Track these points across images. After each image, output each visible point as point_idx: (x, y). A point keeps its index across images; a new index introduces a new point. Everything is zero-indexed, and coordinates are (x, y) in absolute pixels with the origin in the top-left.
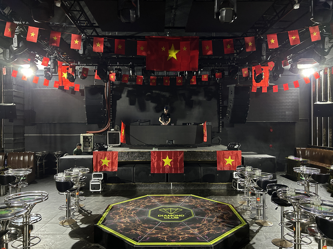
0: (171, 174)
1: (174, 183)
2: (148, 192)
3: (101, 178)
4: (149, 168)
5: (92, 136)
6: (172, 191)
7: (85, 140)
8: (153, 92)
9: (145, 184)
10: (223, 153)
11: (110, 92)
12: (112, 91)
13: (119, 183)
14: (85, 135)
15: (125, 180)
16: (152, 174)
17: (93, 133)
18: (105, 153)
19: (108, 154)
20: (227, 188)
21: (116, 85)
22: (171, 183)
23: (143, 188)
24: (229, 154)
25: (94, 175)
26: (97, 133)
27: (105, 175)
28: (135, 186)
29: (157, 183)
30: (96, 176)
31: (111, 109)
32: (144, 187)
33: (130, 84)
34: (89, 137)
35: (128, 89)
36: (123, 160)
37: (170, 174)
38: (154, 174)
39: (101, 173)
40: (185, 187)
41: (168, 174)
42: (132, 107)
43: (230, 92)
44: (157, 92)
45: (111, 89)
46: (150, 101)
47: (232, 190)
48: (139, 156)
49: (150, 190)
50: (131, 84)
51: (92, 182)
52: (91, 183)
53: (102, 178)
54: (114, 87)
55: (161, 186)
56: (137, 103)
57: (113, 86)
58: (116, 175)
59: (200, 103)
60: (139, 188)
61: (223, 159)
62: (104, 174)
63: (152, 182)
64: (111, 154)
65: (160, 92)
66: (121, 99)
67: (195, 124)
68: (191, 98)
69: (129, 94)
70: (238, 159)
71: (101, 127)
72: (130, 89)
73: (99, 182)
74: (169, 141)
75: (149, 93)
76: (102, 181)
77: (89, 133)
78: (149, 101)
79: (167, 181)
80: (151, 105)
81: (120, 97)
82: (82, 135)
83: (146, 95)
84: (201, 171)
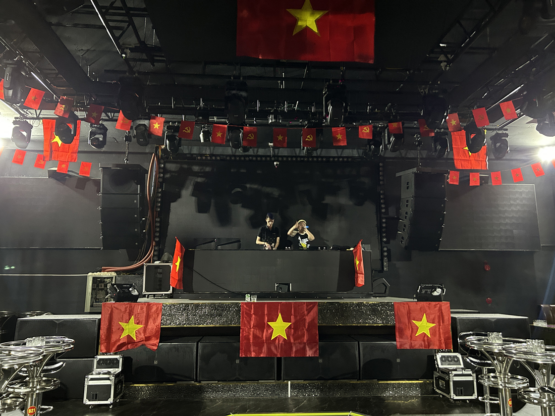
0: (289, 359)
1: (296, 382)
2: (232, 404)
3: (117, 369)
4: (235, 344)
5: (112, 278)
6: (290, 402)
7: (98, 286)
8: (246, 187)
9: (224, 383)
10: (409, 306)
11: (159, 184)
12: (161, 184)
13: (162, 382)
14: (97, 274)
15: (174, 375)
16: (241, 359)
17: (115, 271)
18: (131, 307)
19: (137, 309)
20: (421, 394)
21: (170, 172)
22: (289, 382)
23: (220, 395)
24: (422, 311)
25: (98, 362)
26: (124, 271)
27: (127, 361)
28: (201, 390)
29: (255, 383)
30: (103, 364)
31: (158, 220)
32: (222, 391)
33: (201, 169)
34: (106, 280)
35: (196, 180)
36: (173, 325)
37: (285, 358)
38: (246, 360)
39: (117, 357)
40: (322, 391)
41: (281, 358)
42: (204, 216)
43: (404, 186)
44: (255, 186)
45: (161, 180)
46: (239, 205)
47: (435, 398)
48: (211, 315)
49: (237, 400)
50: (202, 171)
51: (92, 379)
52: (88, 383)
53: (120, 370)
54: (168, 176)
55: (263, 389)
56: (212, 209)
57: (164, 173)
58: (156, 362)
59: (340, 210)
60: (210, 395)
61: (410, 322)
62: (125, 359)
63: (241, 379)
64: (145, 309)
65: (260, 187)
66: (179, 200)
67: (336, 248)
68: (323, 200)
69: (198, 191)
70: (443, 322)
71: (133, 258)
72: (199, 180)
73: (108, 379)
74: (281, 286)
75: (239, 190)
76: (117, 376)
77: (108, 272)
78: (237, 204)
79: (279, 378)
80: (242, 213)
81: (177, 197)
82: (91, 276)
83: (233, 192)
84: (360, 350)
